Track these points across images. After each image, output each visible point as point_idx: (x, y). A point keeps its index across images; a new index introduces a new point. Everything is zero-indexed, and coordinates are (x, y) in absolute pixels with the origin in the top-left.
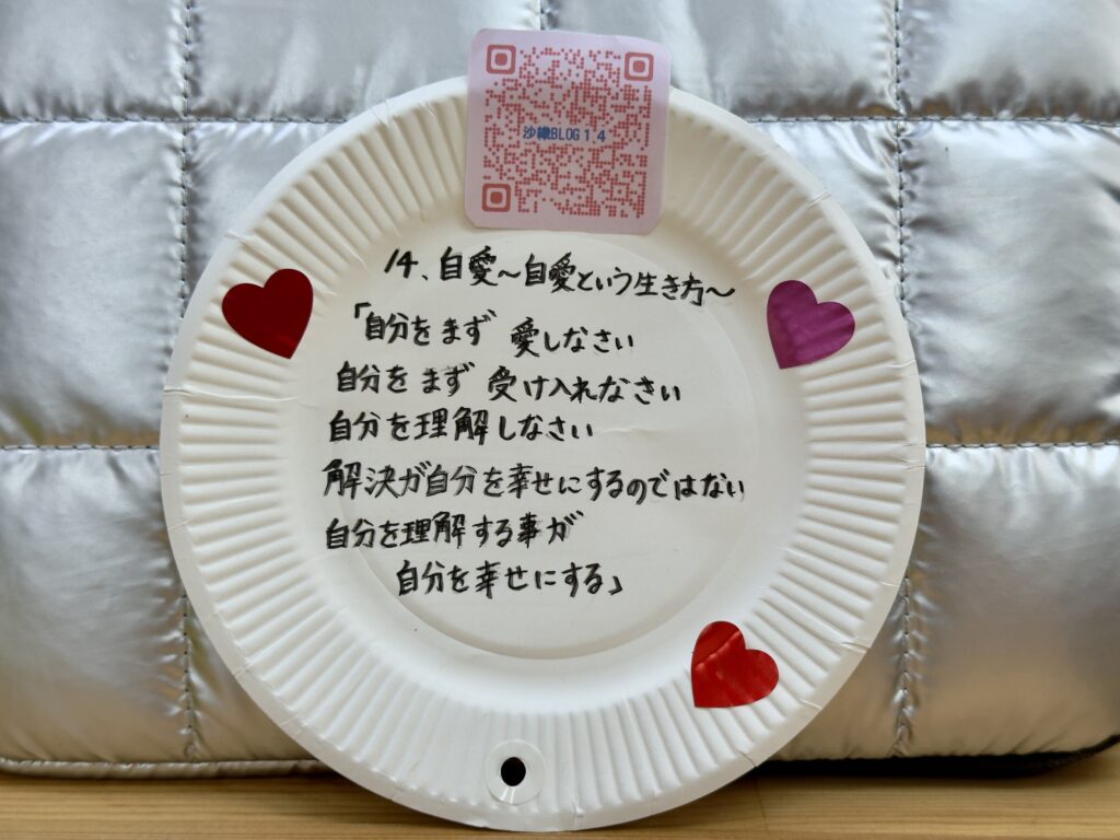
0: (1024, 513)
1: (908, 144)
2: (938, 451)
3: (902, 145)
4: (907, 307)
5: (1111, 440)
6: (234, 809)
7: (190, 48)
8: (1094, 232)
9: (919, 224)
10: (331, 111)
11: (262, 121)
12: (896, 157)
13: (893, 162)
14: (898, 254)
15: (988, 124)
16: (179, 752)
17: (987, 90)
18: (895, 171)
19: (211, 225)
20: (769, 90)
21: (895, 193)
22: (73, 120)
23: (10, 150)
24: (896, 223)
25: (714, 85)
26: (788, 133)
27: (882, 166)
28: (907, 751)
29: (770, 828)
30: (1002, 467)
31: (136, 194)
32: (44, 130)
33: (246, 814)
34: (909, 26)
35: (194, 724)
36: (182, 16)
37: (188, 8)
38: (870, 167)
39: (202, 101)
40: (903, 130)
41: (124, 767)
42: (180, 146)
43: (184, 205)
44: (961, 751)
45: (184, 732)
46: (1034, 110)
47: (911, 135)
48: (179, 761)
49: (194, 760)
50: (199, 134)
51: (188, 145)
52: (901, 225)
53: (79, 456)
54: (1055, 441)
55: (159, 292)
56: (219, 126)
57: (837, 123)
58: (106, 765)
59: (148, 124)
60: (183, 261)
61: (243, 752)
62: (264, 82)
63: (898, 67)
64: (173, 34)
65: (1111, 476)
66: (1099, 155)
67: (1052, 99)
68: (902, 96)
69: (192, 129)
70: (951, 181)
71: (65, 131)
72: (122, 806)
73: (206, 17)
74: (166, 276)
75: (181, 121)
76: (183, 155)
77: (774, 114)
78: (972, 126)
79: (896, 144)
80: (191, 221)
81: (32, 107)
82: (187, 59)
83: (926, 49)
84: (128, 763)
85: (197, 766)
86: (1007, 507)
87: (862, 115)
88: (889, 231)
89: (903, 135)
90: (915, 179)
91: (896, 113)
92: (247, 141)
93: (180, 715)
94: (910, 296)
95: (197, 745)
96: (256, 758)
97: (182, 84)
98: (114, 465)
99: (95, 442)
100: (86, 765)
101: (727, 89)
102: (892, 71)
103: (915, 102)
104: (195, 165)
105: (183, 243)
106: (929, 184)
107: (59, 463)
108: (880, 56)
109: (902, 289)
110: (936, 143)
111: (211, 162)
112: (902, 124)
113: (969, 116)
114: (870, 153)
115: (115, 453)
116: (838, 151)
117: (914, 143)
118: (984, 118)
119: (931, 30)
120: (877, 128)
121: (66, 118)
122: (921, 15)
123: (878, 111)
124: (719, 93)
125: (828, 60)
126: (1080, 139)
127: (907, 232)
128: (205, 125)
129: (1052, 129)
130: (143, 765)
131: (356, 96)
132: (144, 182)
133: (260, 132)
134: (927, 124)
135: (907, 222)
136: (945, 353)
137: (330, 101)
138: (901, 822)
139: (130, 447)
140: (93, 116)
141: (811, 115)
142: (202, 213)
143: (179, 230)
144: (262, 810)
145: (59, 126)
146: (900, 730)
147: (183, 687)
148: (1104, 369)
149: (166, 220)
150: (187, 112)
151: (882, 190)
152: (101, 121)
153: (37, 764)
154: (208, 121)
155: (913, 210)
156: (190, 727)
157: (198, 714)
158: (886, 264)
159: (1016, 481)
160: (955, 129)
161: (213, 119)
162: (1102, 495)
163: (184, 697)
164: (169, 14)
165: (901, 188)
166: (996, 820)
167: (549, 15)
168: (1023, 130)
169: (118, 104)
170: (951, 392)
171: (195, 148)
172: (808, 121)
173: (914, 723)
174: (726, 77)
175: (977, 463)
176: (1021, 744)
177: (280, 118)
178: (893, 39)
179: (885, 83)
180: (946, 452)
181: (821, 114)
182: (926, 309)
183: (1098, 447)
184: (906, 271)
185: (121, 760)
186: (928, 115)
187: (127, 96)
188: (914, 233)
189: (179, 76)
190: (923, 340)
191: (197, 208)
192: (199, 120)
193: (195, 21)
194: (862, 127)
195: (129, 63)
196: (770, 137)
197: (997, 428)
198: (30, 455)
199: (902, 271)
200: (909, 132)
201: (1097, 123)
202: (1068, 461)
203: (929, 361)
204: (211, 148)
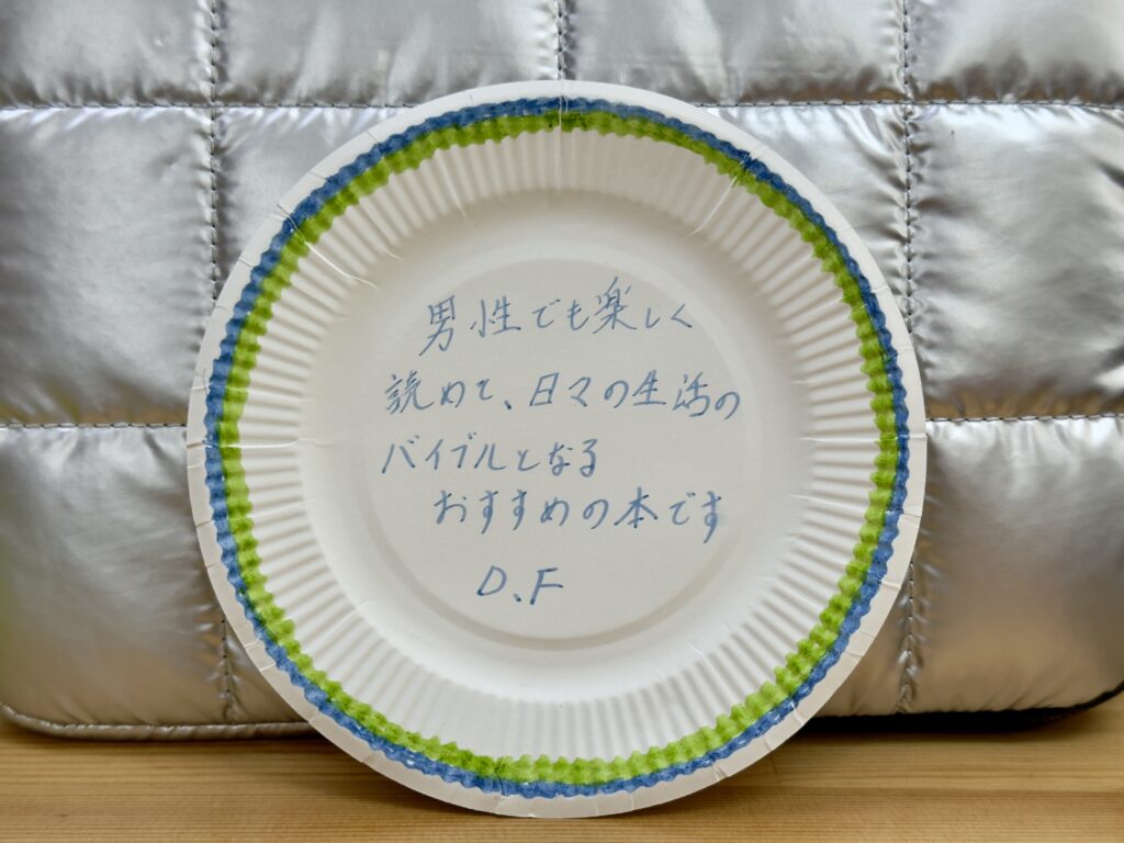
0: (1022, 480)
1: (915, 127)
2: (942, 424)
3: (910, 129)
4: (914, 286)
5: (1107, 412)
7: (216, 34)
8: (1094, 213)
9: (927, 205)
10: (356, 96)
11: (288, 106)
12: (904, 140)
13: (901, 145)
14: (905, 235)
15: (992, 107)
16: (218, 714)
17: (993, 73)
18: (903, 153)
19: (240, 209)
20: (781, 75)
21: (902, 175)
22: (103, 105)
23: (42, 136)
24: (903, 205)
25: (729, 70)
26: (800, 117)
27: (890, 148)
28: (909, 709)
29: (783, 784)
30: (1003, 439)
31: (168, 178)
32: (75, 115)
34: (917, 11)
35: (232, 688)
36: (208, 4)
38: (878, 148)
39: (229, 87)
40: (911, 113)
41: (165, 729)
42: (209, 131)
43: (213, 189)
44: (961, 708)
45: (222, 696)
46: (1038, 92)
47: (918, 119)
48: (218, 723)
49: (230, 723)
50: (227, 119)
51: (216, 129)
52: (908, 207)
53: (116, 434)
54: (1054, 414)
55: (190, 275)
56: (246, 111)
57: (846, 107)
58: (148, 728)
59: (176, 109)
60: (214, 244)
62: (289, 67)
63: (907, 51)
64: (200, 20)
65: (1107, 447)
66: (1098, 136)
67: (1054, 83)
68: (910, 80)
69: (220, 114)
70: (955, 163)
71: (96, 116)
72: (165, 768)
73: (231, 4)
74: (196, 258)
75: (209, 106)
76: (212, 140)
77: (786, 99)
78: (977, 109)
79: (903, 127)
80: (221, 205)
81: (62, 93)
82: (213, 46)
83: (933, 34)
84: (169, 725)
85: (235, 728)
86: (1008, 478)
87: (872, 99)
88: (895, 211)
89: (911, 117)
90: (922, 162)
91: (905, 97)
92: (274, 126)
93: (219, 679)
94: (917, 276)
95: (236, 707)
96: (291, 720)
97: (209, 70)
98: (150, 442)
99: (131, 420)
100: (129, 727)
101: (741, 74)
102: (900, 55)
103: (922, 86)
104: (225, 149)
105: (214, 226)
106: (936, 167)
107: (97, 440)
108: (888, 41)
109: (909, 269)
110: (942, 127)
111: (240, 147)
112: (909, 107)
113: (974, 100)
114: (878, 136)
115: (151, 431)
116: (848, 133)
117: (921, 127)
118: (989, 102)
119: (938, 15)
120: (885, 112)
121: (96, 104)
123: (887, 94)
124: (733, 78)
125: (838, 46)
126: (1080, 121)
127: (914, 213)
128: (233, 110)
129: (1054, 112)
130: (184, 728)
131: (381, 82)
132: (174, 167)
133: (286, 117)
134: (932, 108)
135: (915, 203)
136: (951, 331)
137: (355, 86)
138: (907, 777)
139: (166, 425)
140: (123, 102)
141: (822, 100)
142: (232, 197)
143: (208, 214)
145: (89, 111)
146: (904, 689)
147: (222, 653)
148: (1103, 344)
149: (197, 205)
150: (215, 98)
151: (891, 172)
152: (131, 106)
153: (81, 727)
154: (235, 106)
155: (921, 192)
156: (228, 691)
157: (236, 678)
158: (892, 244)
159: (1017, 453)
160: (961, 113)
161: (240, 104)
162: (1099, 465)
163: (222, 663)
165: (909, 170)
166: (994, 774)
168: (1026, 113)
169: (147, 88)
170: (951, 367)
171: (223, 133)
172: (819, 105)
173: (918, 681)
174: (740, 62)
175: (980, 437)
176: (1014, 705)
177: (306, 103)
178: (901, 24)
179: (894, 67)
180: (951, 425)
181: (832, 98)
182: (932, 288)
183: (1095, 419)
184: (913, 251)
185: (163, 724)
186: (934, 98)
187: (156, 81)
188: (921, 215)
189: (206, 62)
190: (929, 318)
191: (226, 192)
192: (226, 106)
193: (220, 7)
194: (871, 111)
195: (158, 50)
196: (782, 122)
197: (999, 402)
198: (69, 433)
199: (909, 252)
200: (916, 115)
201: (1097, 106)
202: (1065, 433)
203: (935, 338)
204: (239, 133)
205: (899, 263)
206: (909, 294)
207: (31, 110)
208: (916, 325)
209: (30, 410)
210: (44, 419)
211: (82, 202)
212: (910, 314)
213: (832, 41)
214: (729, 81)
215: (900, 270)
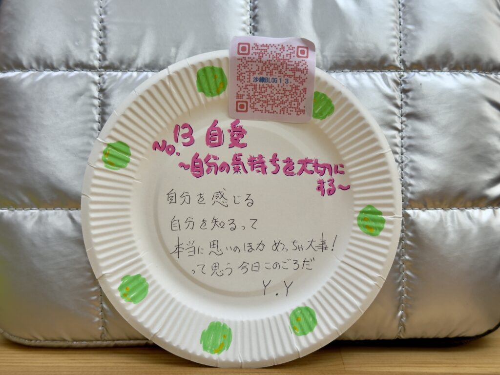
0: (452, 237)
1: (405, 82)
2: (417, 211)
3: (402, 82)
4: (404, 151)
5: (489, 206)
6: (122, 361)
7: (101, 40)
8: (483, 119)
9: (409, 116)
10: (161, 67)
11: (132, 71)
13: (398, 89)
14: (400, 128)
15: (438, 73)
16: (98, 337)
17: (438, 59)
18: (399, 93)
20: (346, 59)
21: (399, 102)
22: (52, 70)
23: (26, 84)
24: (399, 115)
25: (323, 56)
26: (354, 77)
27: (394, 91)
28: (403, 337)
29: (346, 369)
30: (443, 218)
31: (79, 102)
32: (41, 74)
33: (127, 363)
34: (405, 32)
36: (98, 27)
37: (101, 23)
38: (388, 91)
39: (107, 63)
40: (403, 76)
41: (75, 343)
42: (98, 82)
43: (99, 107)
44: (425, 337)
45: (100, 328)
46: (458, 66)
48: (98, 341)
49: (103, 341)
50: (106, 77)
51: (101, 81)
52: (402, 116)
53: (56, 213)
54: (466, 207)
56: (114, 73)
57: (375, 73)
58: (68, 342)
59: (84, 72)
60: (99, 130)
61: (124, 337)
62: (133, 55)
63: (401, 49)
64: (94, 34)
65: (489, 222)
66: (485, 86)
67: (465, 63)
68: (402, 62)
69: (103, 75)
70: (423, 97)
71: (49, 75)
72: (74, 360)
73: (108, 27)
74: (92, 137)
75: (98, 71)
76: (99, 85)
77: (348, 69)
78: (431, 74)
79: (399, 82)
80: (102, 114)
81: (34, 65)
82: (100, 45)
83: (412, 42)
84: (77, 341)
85: (105, 342)
86: (446, 235)
87: (385, 69)
88: (396, 118)
89: (403, 77)
90: (407, 97)
91: (400, 69)
92: (126, 80)
93: (99, 321)
94: (405, 146)
95: (106, 334)
96: (130, 339)
97: (98, 55)
98: (70, 216)
99: (62, 207)
100: (59, 342)
101: (329, 58)
102: (398, 51)
103: (408, 64)
104: (105, 90)
105: (99, 123)
106: (413, 99)
107: (47, 216)
108: (393, 45)
109: (402, 143)
110: (416, 82)
111: (111, 89)
112: (402, 73)
113: (430, 70)
114: (388, 85)
115: (71, 212)
116: (375, 85)
117: (407, 82)
118: (437, 71)
119: (414, 33)
120: (392, 75)
121: (49, 70)
122: (410, 27)
123: (392, 67)
124: (325, 60)
125: (371, 46)
126: (476, 79)
127: (404, 119)
128: (108, 73)
129: (465, 75)
130: (83, 342)
131: (172, 61)
132: (82, 97)
133: (131, 76)
134: (413, 73)
135: (404, 115)
136: (420, 170)
137: (161, 63)
138: (400, 366)
139: (77, 209)
140: (61, 69)
141: (364, 69)
142: (107, 110)
143: (97, 117)
144: (134, 361)
145: (46, 73)
146: (400, 328)
147: (100, 310)
148: (488, 176)
149: (91, 113)
150: (101, 67)
151: (394, 101)
152: (64, 71)
153: (38, 342)
154: (109, 71)
155: (407, 110)
156: (103, 326)
157: (106, 321)
158: (395, 132)
159: (449, 224)
160: (424, 76)
161: (111, 70)
162: (486, 230)
163: (100, 314)
164: (92, 25)
165: (402, 100)
166: (440, 365)
167: (253, 26)
168: (453, 76)
169: (71, 63)
170: (420, 186)
171: (104, 83)
172: (363, 72)
173: (406, 325)
174: (328, 53)
175: (433, 216)
176: (450, 334)
177: (139, 70)
178: (398, 37)
179: (395, 56)
180: (420, 212)
181: (368, 69)
182: (412, 151)
183: (484, 209)
184: (404, 135)
185: (74, 340)
186: (413, 69)
187: (75, 60)
188: (407, 120)
189: (97, 52)
190: (410, 164)
191: (105, 108)
192: (105, 71)
193: (103, 29)
194: (385, 75)
195: (76, 46)
196: (346, 79)
197: (441, 201)
198: (35, 212)
199: (402, 135)
200: (405, 77)
201: (484, 73)
202: (471, 215)
203: (413, 173)
204: (111, 82)
205: (398, 140)
206: (402, 154)
207: (21, 72)
208: (405, 168)
209: (18, 202)
210: (24, 206)
211: (42, 112)
212: (402, 163)
213: (369, 45)
214: (323, 61)
215: (398, 143)
